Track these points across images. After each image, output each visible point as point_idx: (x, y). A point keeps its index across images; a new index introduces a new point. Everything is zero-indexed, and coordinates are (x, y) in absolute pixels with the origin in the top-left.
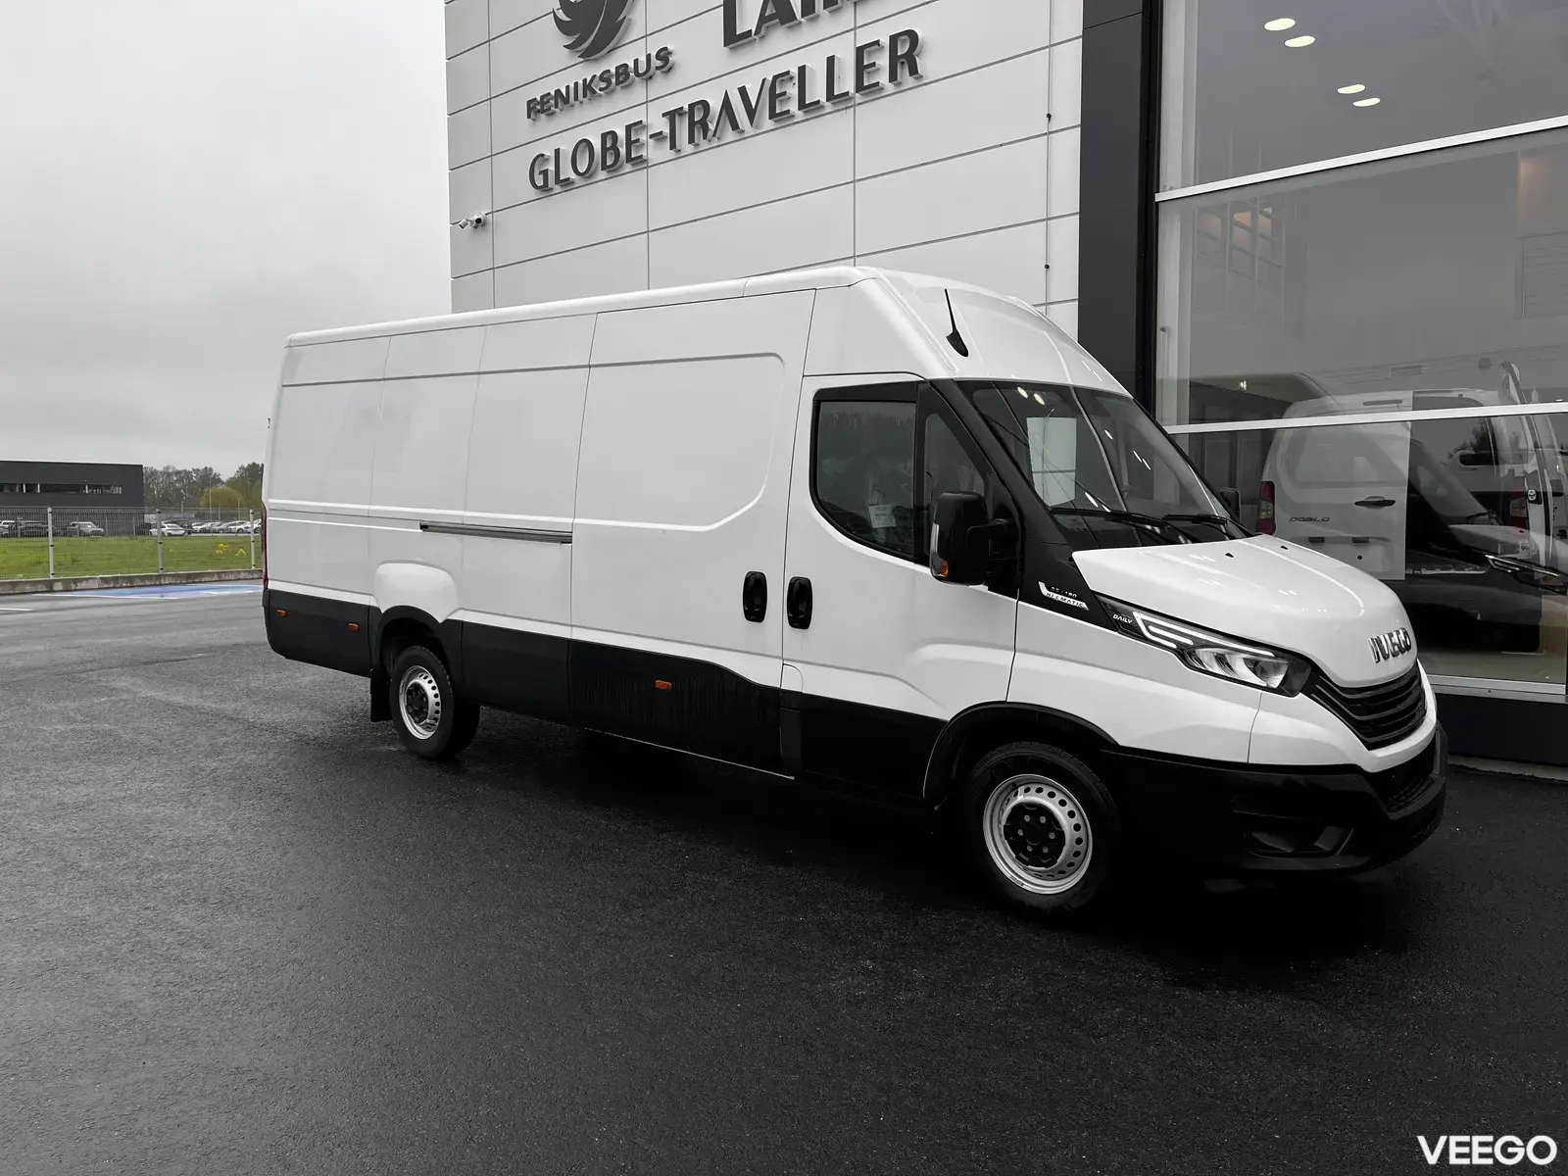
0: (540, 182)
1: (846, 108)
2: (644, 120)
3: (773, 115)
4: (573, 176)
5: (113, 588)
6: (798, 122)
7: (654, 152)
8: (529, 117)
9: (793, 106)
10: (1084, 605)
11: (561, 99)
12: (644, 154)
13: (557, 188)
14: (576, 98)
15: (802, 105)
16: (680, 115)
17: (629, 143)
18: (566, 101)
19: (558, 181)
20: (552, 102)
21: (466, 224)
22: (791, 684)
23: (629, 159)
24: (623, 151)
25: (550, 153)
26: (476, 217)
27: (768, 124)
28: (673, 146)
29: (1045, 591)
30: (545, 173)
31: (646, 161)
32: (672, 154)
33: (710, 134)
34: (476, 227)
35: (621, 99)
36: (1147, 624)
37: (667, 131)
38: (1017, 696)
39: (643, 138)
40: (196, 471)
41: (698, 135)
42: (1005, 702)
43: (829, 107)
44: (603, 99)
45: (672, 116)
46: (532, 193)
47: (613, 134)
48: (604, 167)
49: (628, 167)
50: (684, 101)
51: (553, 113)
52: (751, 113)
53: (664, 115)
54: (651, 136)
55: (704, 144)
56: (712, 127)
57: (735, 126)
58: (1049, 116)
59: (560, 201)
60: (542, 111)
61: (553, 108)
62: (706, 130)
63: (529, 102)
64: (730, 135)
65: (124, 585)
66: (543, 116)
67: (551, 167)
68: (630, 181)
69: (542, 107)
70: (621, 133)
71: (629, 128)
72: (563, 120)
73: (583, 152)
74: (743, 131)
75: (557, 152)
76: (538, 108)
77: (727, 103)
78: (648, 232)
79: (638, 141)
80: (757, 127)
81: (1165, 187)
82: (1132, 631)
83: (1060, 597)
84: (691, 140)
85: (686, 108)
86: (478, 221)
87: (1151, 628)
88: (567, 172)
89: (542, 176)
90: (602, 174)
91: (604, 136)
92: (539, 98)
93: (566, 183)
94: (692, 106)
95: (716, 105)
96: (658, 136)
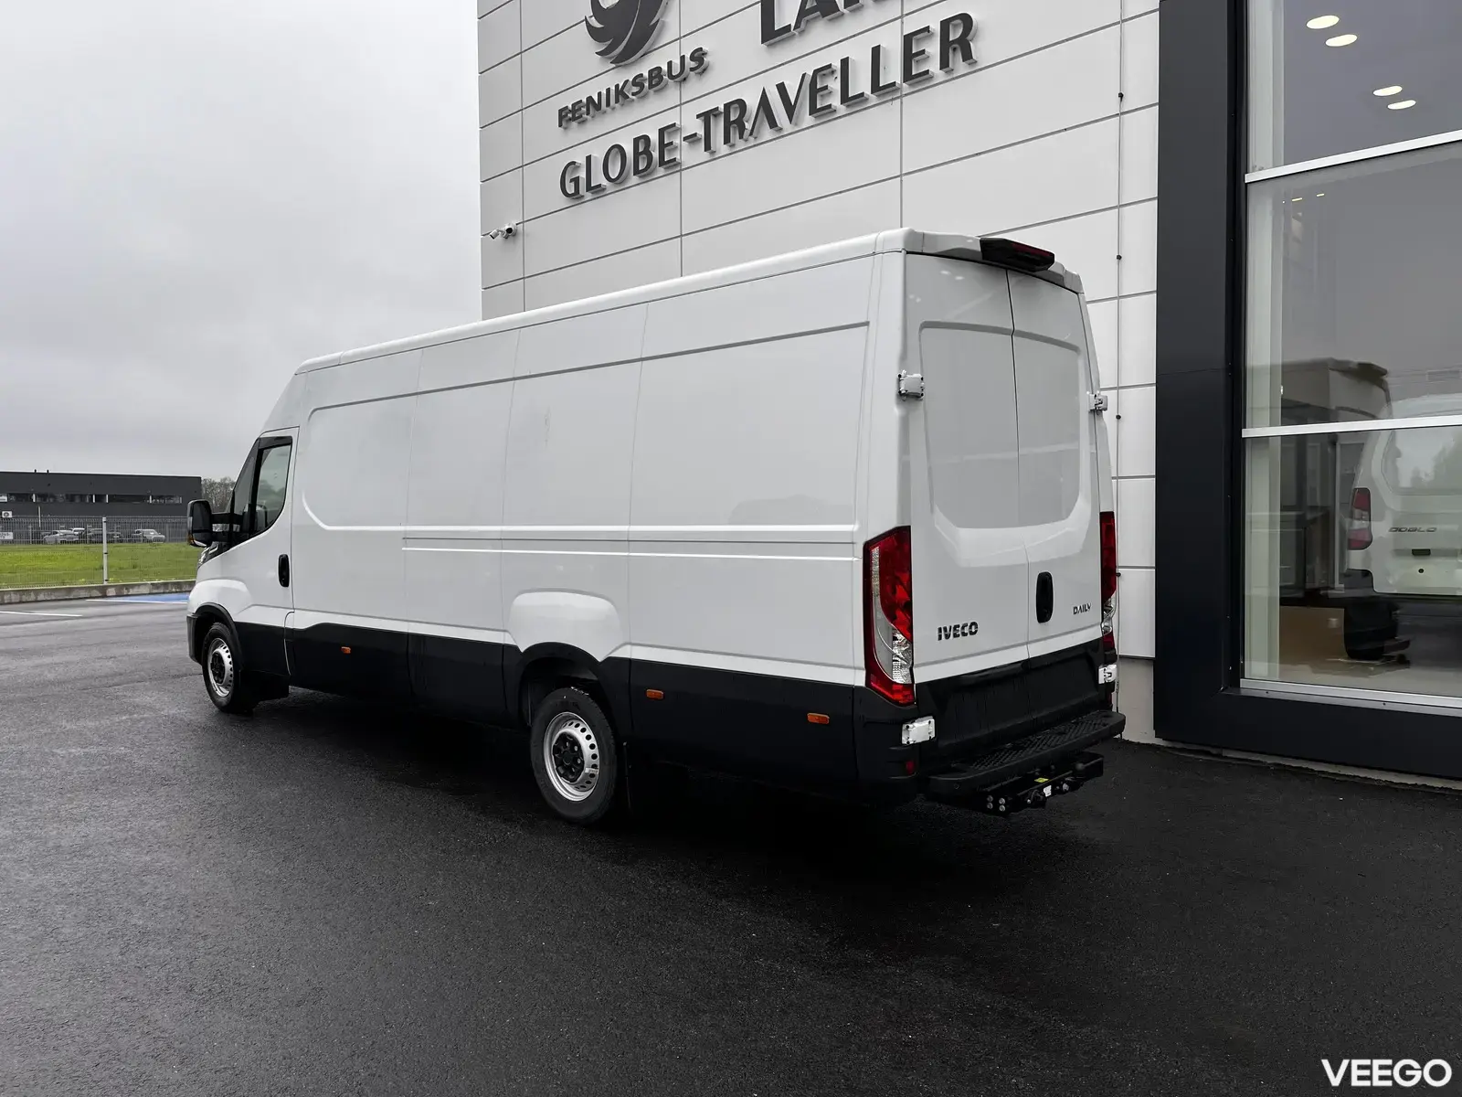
0: (570, 189)
1: (893, 99)
2: (678, 123)
3: (813, 110)
4: (605, 182)
5: (164, 593)
6: (840, 117)
7: (688, 155)
8: (560, 126)
9: (835, 101)
11: (593, 105)
12: (678, 157)
13: (589, 196)
14: (608, 104)
15: (845, 98)
16: (715, 116)
17: (662, 146)
18: (598, 107)
19: (589, 188)
20: (584, 109)
21: (497, 235)
23: (662, 162)
24: (656, 155)
25: (581, 161)
26: (507, 227)
27: (808, 120)
28: (707, 147)
30: (576, 181)
31: (680, 164)
32: (706, 156)
33: (746, 133)
34: (506, 238)
35: (654, 103)
37: (701, 133)
39: (677, 141)
41: (734, 135)
43: (873, 99)
44: (635, 104)
45: (706, 117)
46: (564, 201)
47: (646, 138)
48: (637, 172)
49: (661, 171)
50: (718, 102)
51: (584, 121)
52: (790, 109)
53: (698, 116)
54: (685, 139)
55: (740, 144)
56: (748, 126)
57: (773, 124)
58: (1121, 96)
59: (592, 209)
60: (574, 119)
61: (585, 116)
62: (742, 129)
63: (561, 111)
64: (767, 133)
65: (174, 590)
66: (574, 124)
67: (582, 174)
68: (663, 186)
69: (573, 115)
70: (654, 138)
71: (662, 132)
72: (595, 126)
73: (615, 156)
74: (781, 129)
75: (589, 159)
76: (569, 117)
77: (764, 103)
78: (682, 236)
79: (671, 143)
80: (796, 124)
81: (1254, 167)
84: (727, 140)
85: (722, 108)
86: (509, 230)
88: (599, 178)
89: (573, 184)
90: (634, 179)
91: (636, 141)
92: (570, 107)
93: (597, 190)
94: (727, 106)
95: (753, 103)
96: (692, 138)
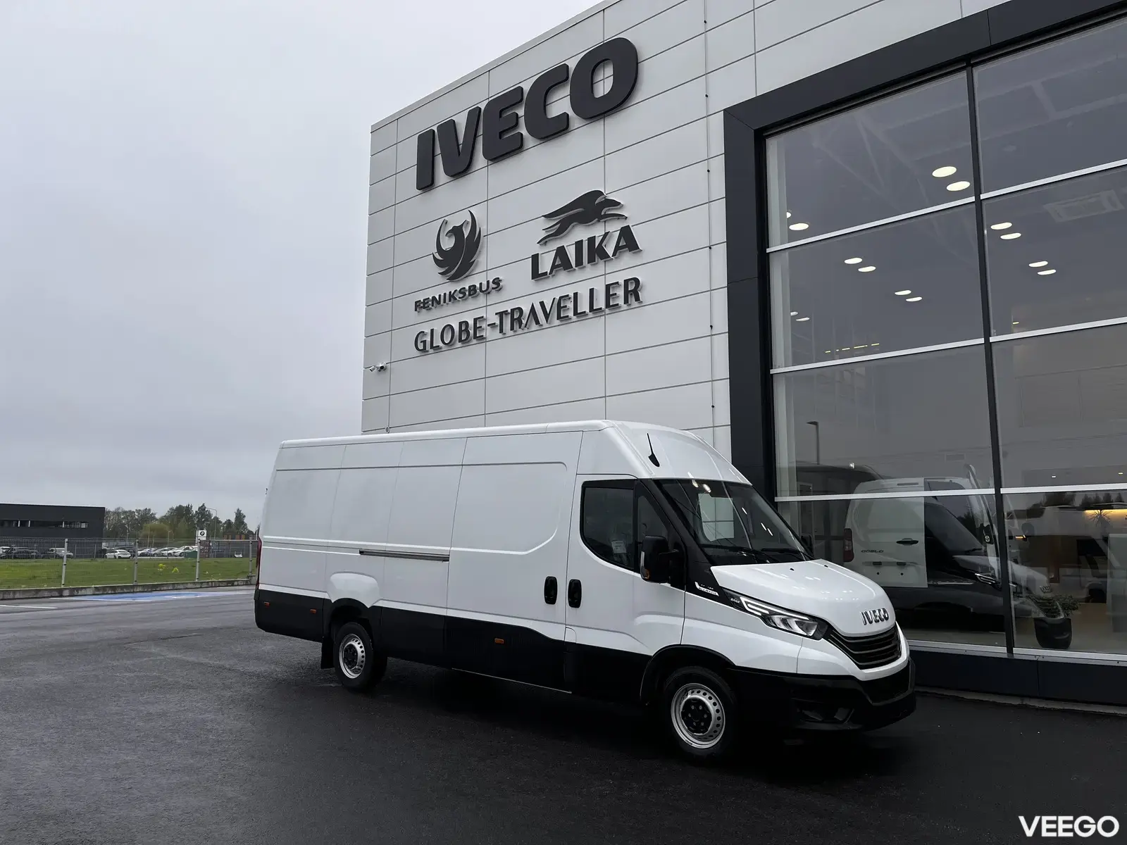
1: (600, 317)
2: (485, 316)
6: (573, 323)
8: (416, 310)
10: (717, 594)
11: (436, 302)
12: (484, 335)
14: (445, 302)
16: (506, 314)
17: (476, 328)
18: (439, 303)
20: (430, 303)
21: (374, 369)
22: (570, 638)
23: (475, 337)
24: (472, 332)
26: (380, 365)
28: (501, 331)
29: (698, 586)
32: (501, 335)
33: (523, 325)
34: (380, 371)
35: (471, 303)
36: (747, 603)
37: (498, 322)
38: (687, 641)
39: (484, 326)
40: (138, 511)
41: (516, 326)
42: (680, 645)
44: (461, 303)
45: (501, 315)
46: (417, 353)
47: (466, 323)
48: (460, 340)
49: (474, 341)
50: (508, 307)
51: (430, 309)
53: (496, 314)
54: (489, 325)
55: (520, 331)
56: (524, 322)
58: (711, 326)
59: (433, 358)
60: (424, 307)
61: (430, 306)
62: (521, 323)
63: (416, 302)
64: (534, 326)
66: (424, 310)
68: (475, 349)
69: (424, 305)
70: (471, 323)
71: (475, 320)
72: (436, 312)
73: (447, 332)
75: (432, 331)
76: (421, 306)
78: (485, 378)
81: (776, 366)
82: (740, 607)
83: (705, 590)
84: (512, 328)
85: (509, 311)
86: (382, 367)
87: (749, 605)
90: (459, 345)
91: (461, 324)
92: (422, 301)
96: (492, 325)
